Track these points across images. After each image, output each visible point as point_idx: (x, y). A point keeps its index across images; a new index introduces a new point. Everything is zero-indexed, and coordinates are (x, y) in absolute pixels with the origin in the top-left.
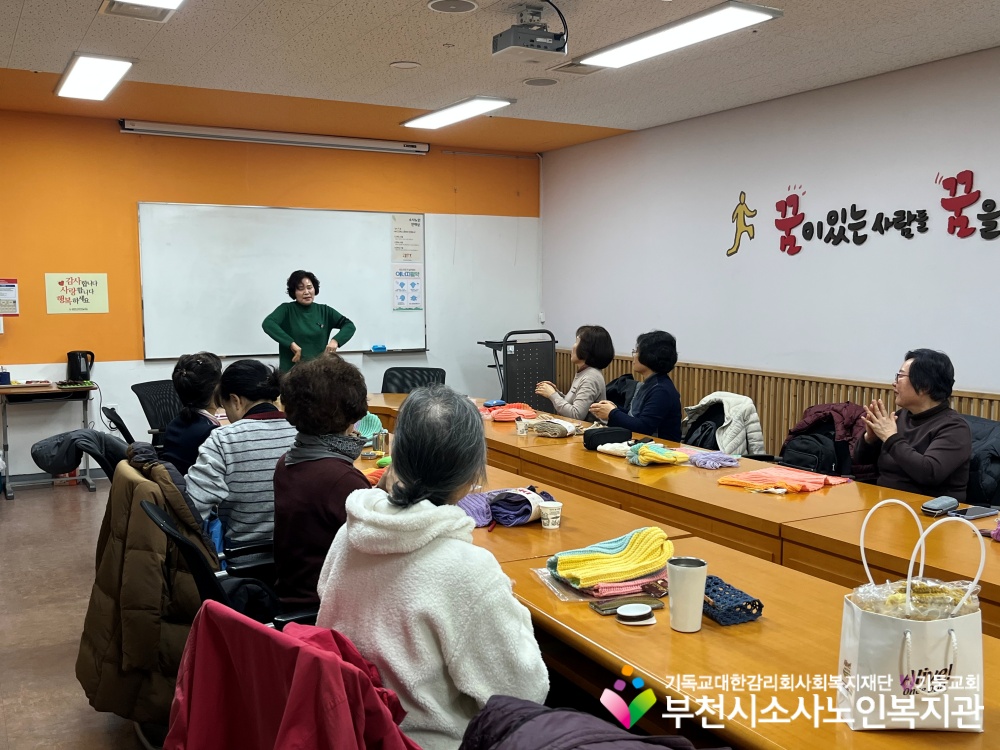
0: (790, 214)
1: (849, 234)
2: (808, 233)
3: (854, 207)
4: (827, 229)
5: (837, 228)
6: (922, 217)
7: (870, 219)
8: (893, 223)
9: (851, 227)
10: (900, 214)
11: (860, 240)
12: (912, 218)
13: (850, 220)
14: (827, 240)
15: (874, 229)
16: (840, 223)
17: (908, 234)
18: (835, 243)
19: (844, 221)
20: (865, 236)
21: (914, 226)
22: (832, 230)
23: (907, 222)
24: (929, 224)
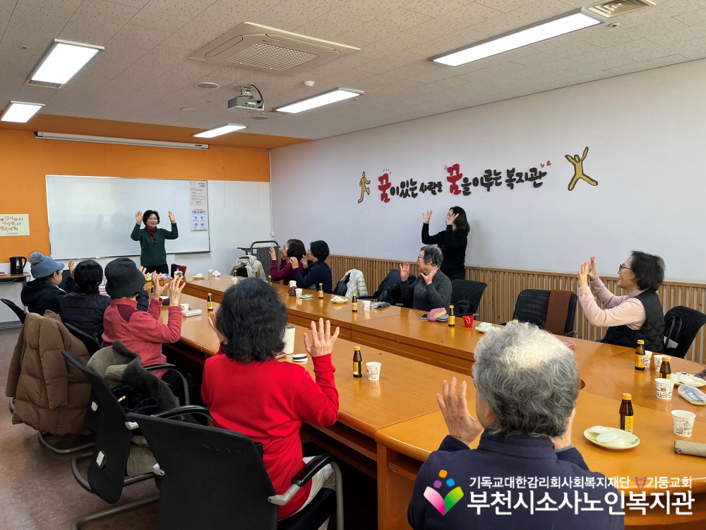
0: (384, 183)
1: (410, 193)
2: (392, 193)
3: (412, 180)
4: (400, 190)
5: (405, 189)
6: (439, 185)
7: (418, 185)
8: (428, 188)
9: (411, 189)
10: (431, 183)
11: (415, 196)
12: (436, 185)
13: (410, 186)
14: (401, 196)
15: (420, 190)
16: (406, 188)
17: (434, 193)
18: (405, 197)
19: (408, 187)
20: (417, 194)
21: (437, 189)
22: (403, 191)
23: (434, 187)
24: (442, 188)
